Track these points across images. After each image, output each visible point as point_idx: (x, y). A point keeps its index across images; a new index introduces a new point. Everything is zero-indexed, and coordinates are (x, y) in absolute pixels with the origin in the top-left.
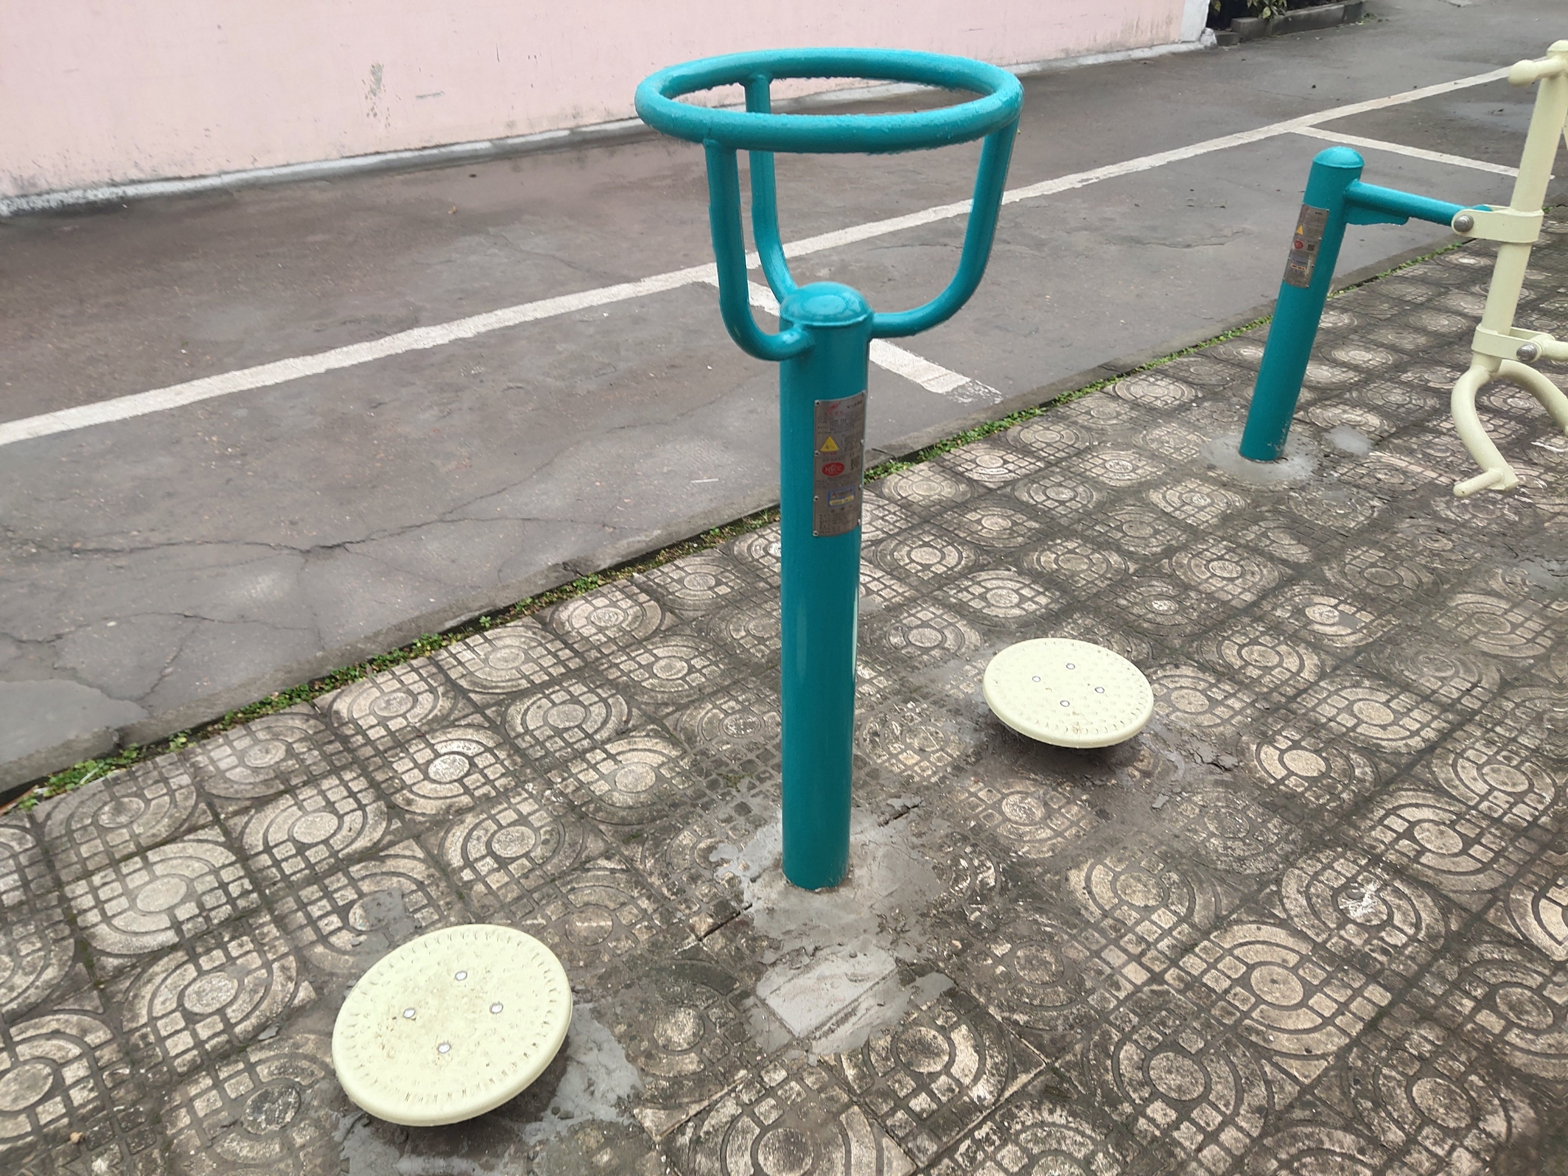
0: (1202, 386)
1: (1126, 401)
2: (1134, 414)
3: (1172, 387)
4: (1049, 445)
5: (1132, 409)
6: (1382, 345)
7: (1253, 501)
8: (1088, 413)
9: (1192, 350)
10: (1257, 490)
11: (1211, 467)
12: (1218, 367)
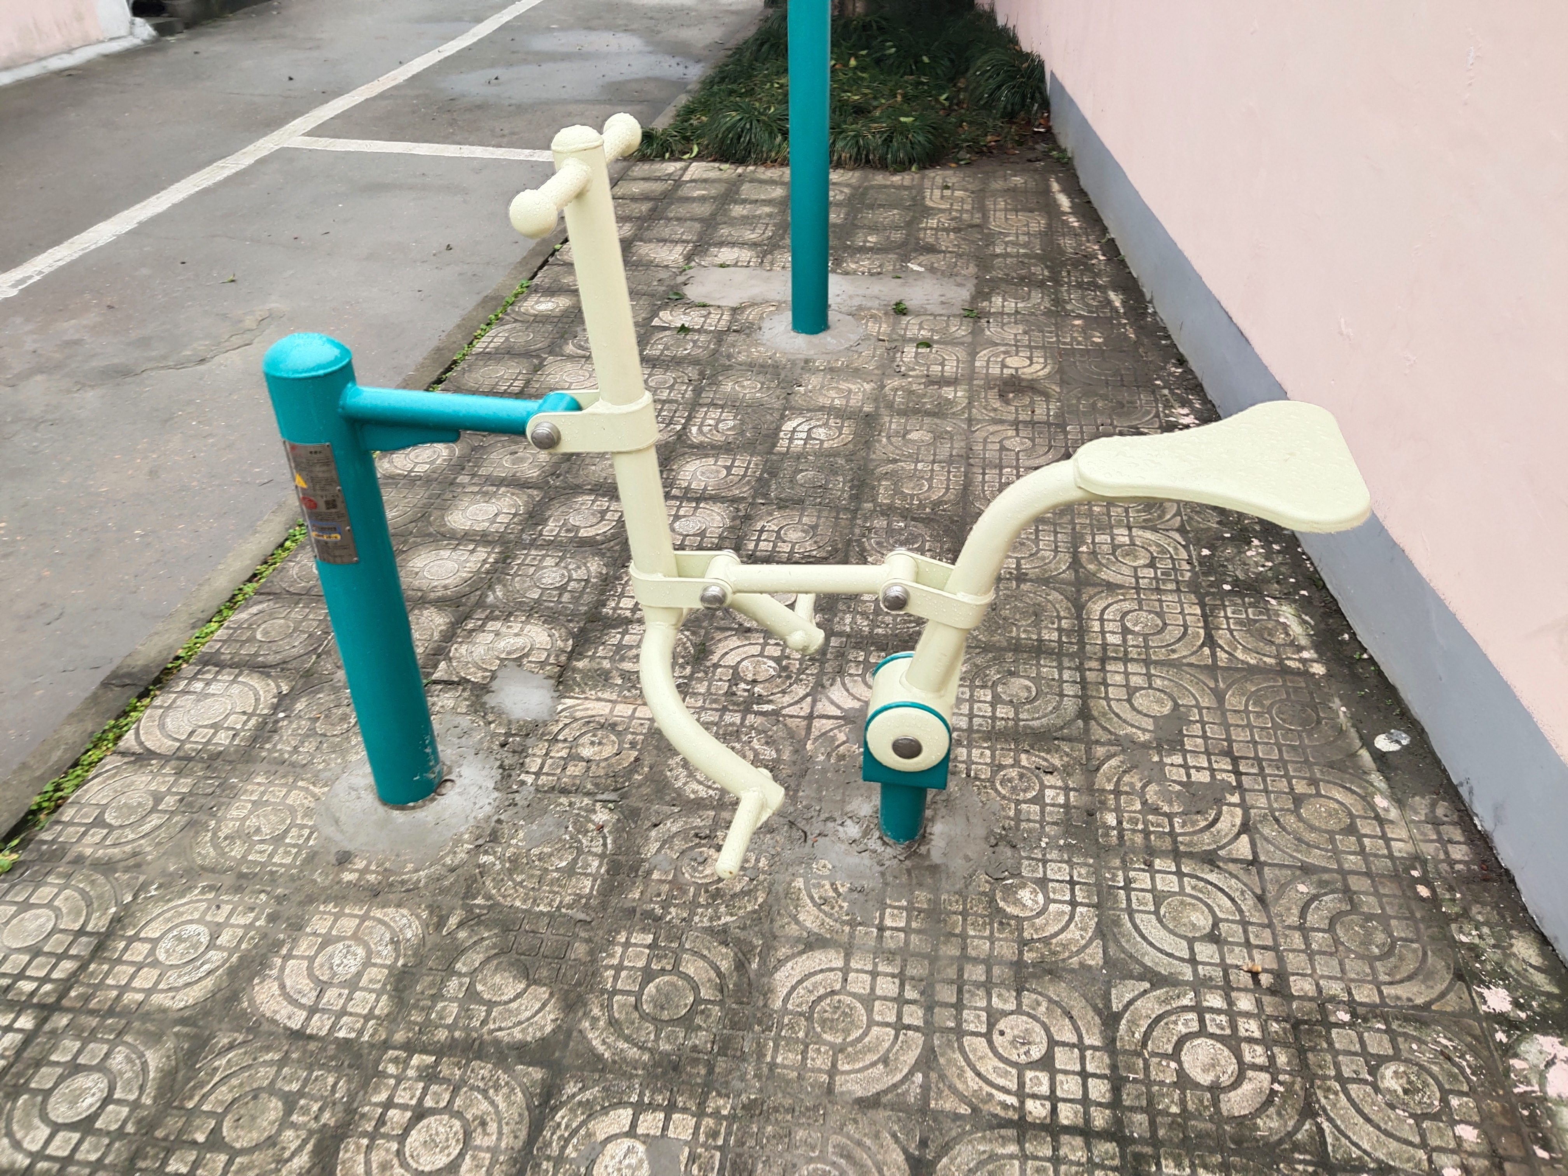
0: (282, 667)
1: (165, 759)
2: (185, 785)
3: (235, 689)
4: (35, 952)
5: (179, 773)
6: (501, 482)
7: (431, 908)
8: (99, 822)
9: (249, 588)
10: (431, 879)
11: (344, 859)
12: (297, 613)
